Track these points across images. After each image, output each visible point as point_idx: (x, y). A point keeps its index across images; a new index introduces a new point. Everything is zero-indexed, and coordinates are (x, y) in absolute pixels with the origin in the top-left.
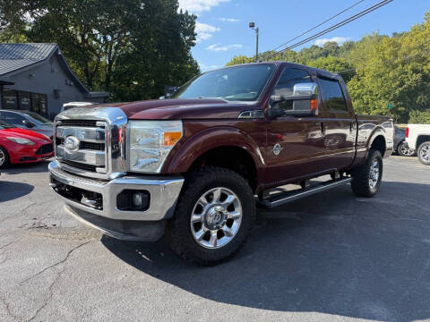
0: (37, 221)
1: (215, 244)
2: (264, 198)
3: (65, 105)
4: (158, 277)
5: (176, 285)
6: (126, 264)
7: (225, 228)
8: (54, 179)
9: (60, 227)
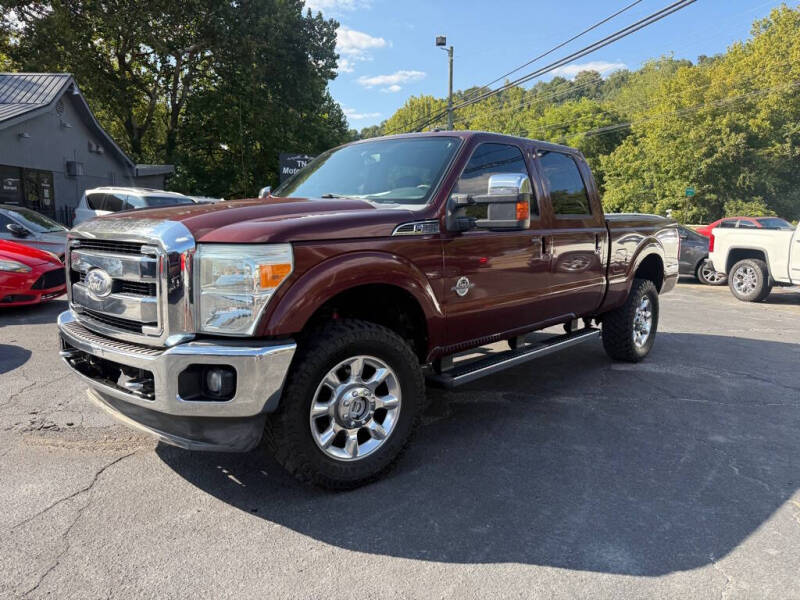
0: (38, 418)
1: (355, 453)
2: (443, 370)
3: (88, 192)
4: (254, 511)
5: (284, 524)
6: (199, 491)
7: (372, 425)
8: (67, 345)
9: (81, 427)
